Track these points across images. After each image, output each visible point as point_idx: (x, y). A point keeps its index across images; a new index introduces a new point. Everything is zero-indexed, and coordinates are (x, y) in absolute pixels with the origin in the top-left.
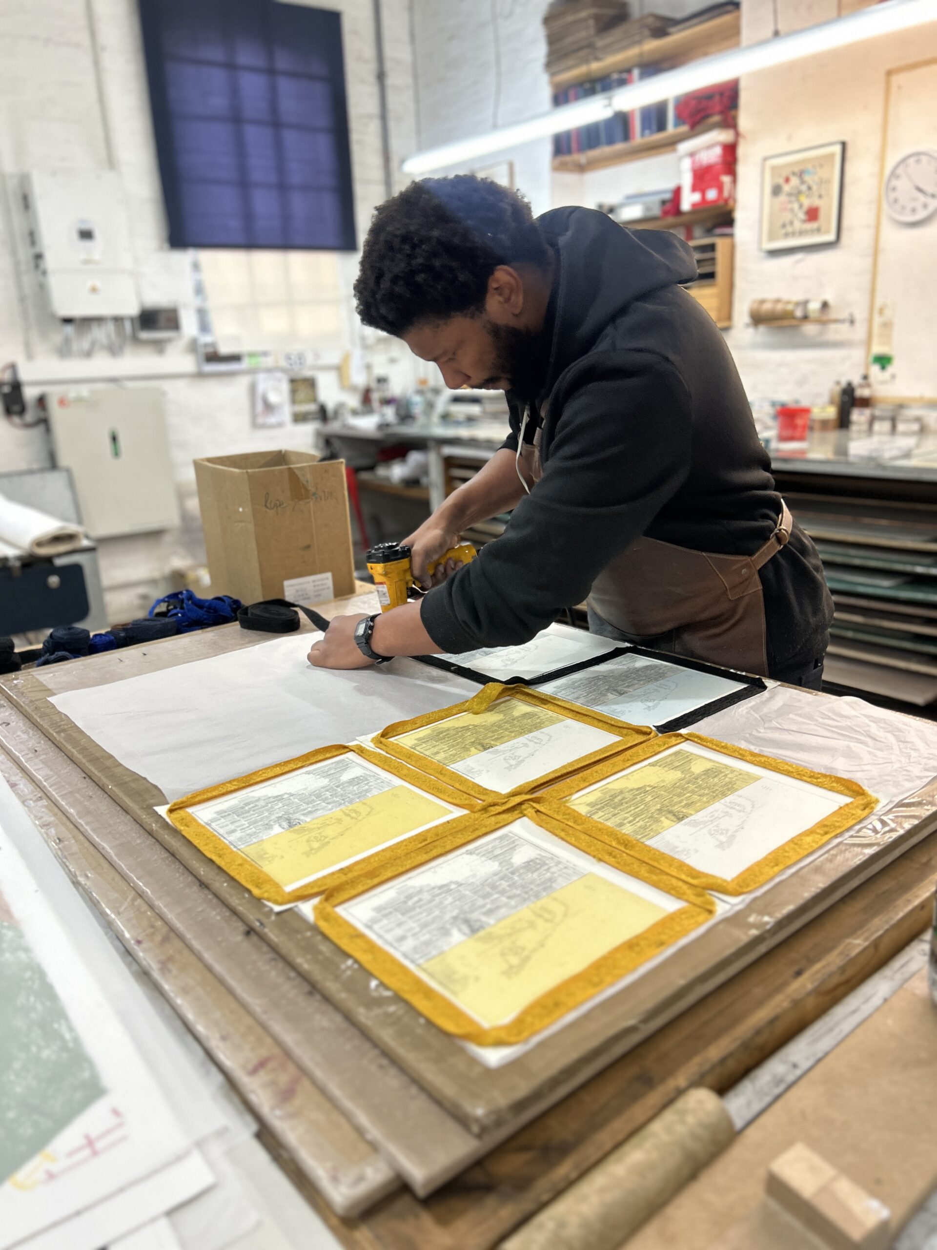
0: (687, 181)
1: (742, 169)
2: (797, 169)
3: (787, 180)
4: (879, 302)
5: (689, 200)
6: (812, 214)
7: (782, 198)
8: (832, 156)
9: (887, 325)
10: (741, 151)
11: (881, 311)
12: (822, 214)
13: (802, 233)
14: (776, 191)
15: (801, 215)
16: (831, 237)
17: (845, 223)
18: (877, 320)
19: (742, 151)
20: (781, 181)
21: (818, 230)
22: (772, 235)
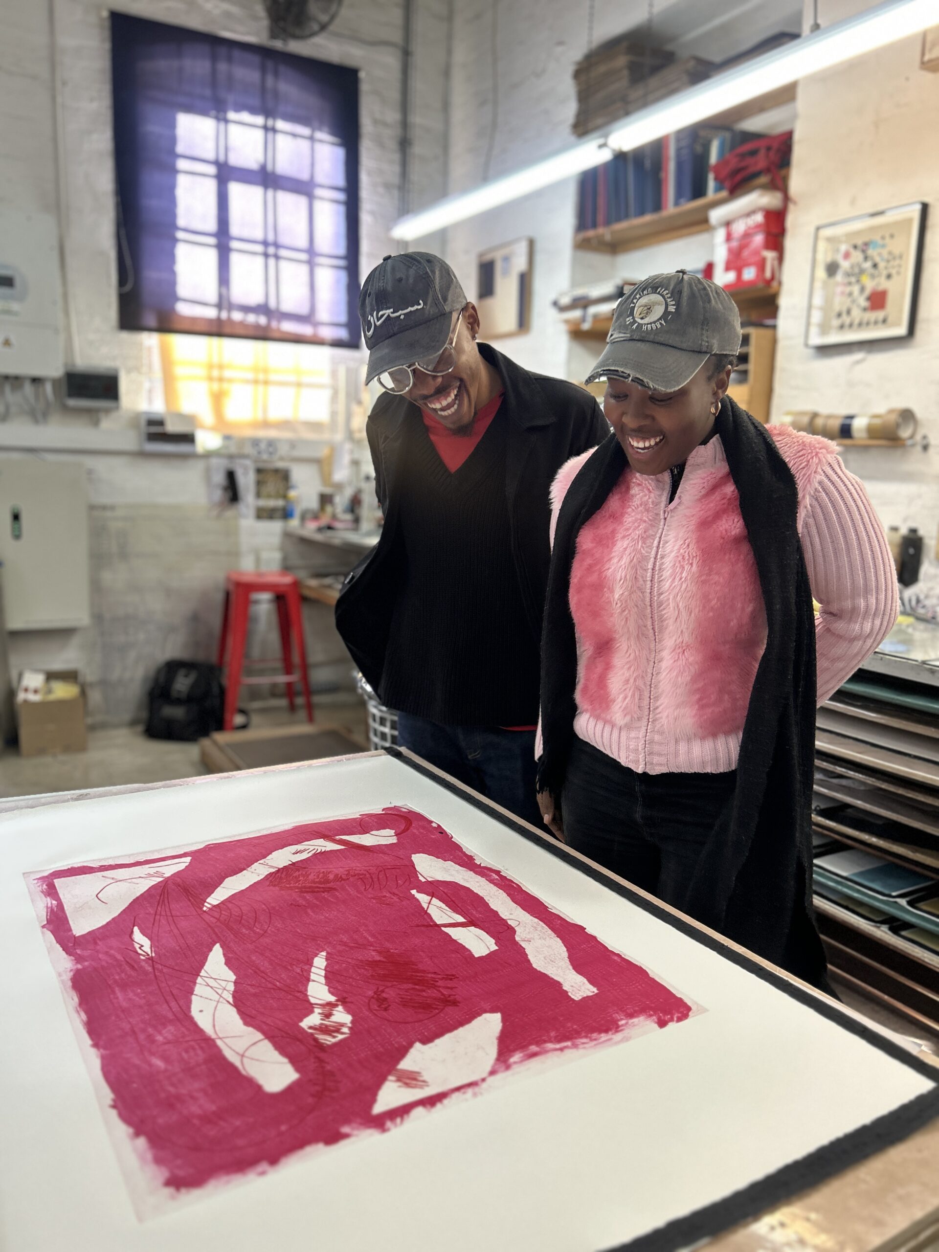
0: (720, 257)
1: (790, 243)
2: (859, 242)
3: (847, 255)
5: (722, 278)
6: (877, 300)
7: (839, 279)
8: (907, 223)
10: (790, 221)
12: (890, 300)
13: (863, 325)
14: (832, 269)
15: (863, 302)
16: (901, 330)
17: (924, 312)
20: (838, 256)
21: (884, 321)
22: (824, 329)
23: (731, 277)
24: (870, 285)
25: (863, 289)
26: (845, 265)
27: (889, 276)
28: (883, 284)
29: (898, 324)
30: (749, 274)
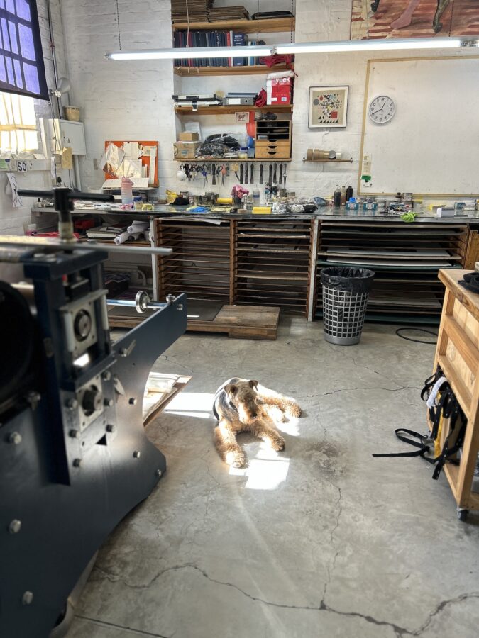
0: (269, 91)
2: (326, 94)
3: (321, 99)
4: (365, 154)
5: (271, 100)
6: (334, 115)
7: (319, 106)
8: (343, 92)
9: (369, 165)
12: (339, 115)
13: (329, 122)
14: (316, 102)
15: (329, 115)
16: (343, 125)
17: (348, 120)
18: (364, 162)
19: (295, 82)
21: (337, 122)
22: (314, 122)
24: (331, 110)
25: (328, 110)
26: (321, 102)
27: (338, 108)
28: (336, 110)
30: (283, 100)
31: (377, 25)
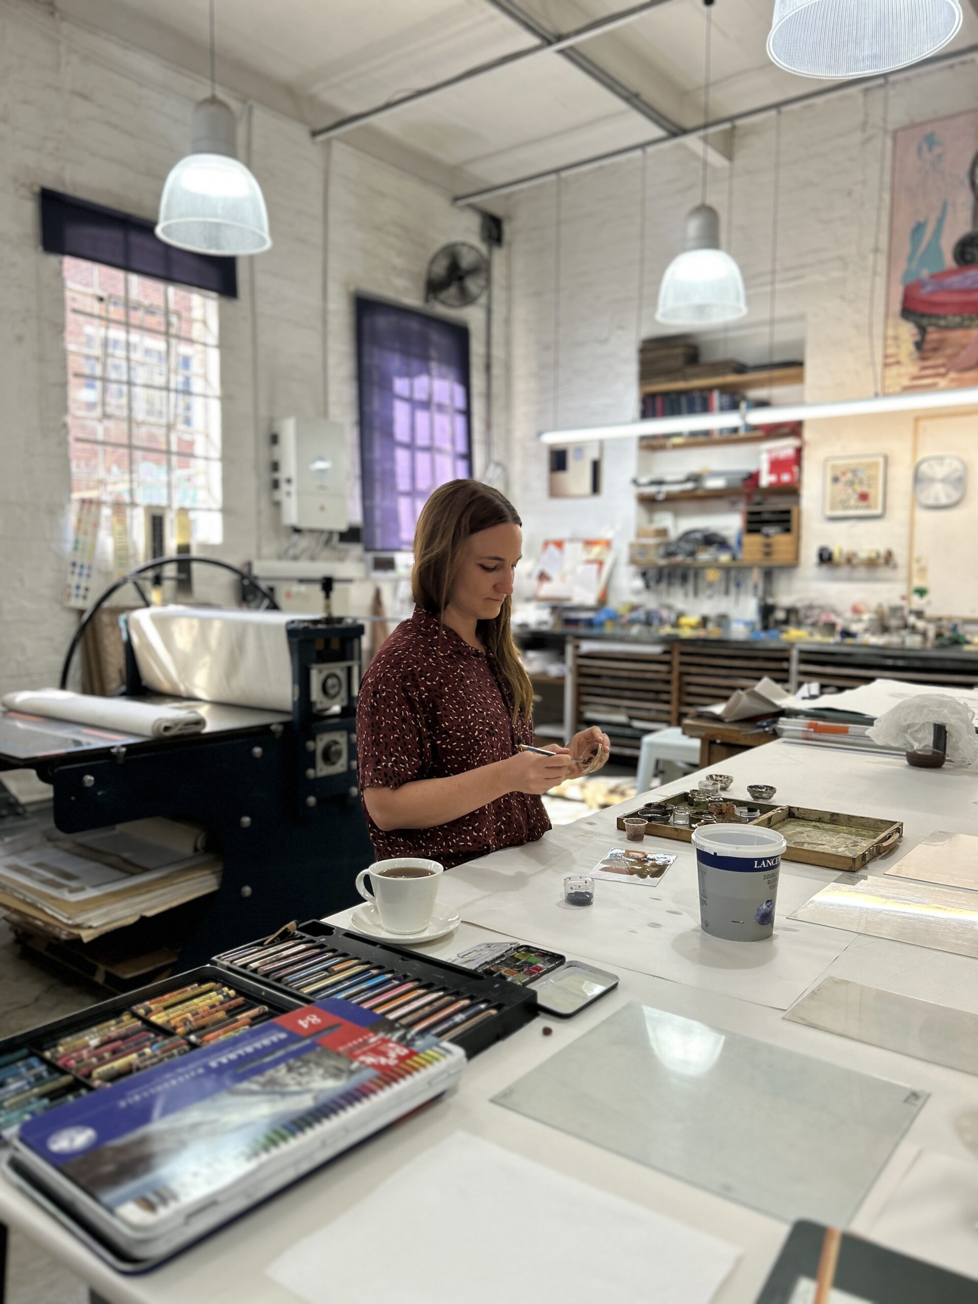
0: (765, 467)
1: (807, 463)
2: (851, 468)
3: (844, 474)
4: (916, 554)
5: (766, 480)
6: (864, 497)
7: (840, 486)
8: (876, 464)
9: (923, 570)
11: (918, 561)
12: (872, 497)
13: (857, 508)
14: (836, 480)
15: (855, 497)
16: (878, 511)
17: (889, 503)
18: (915, 567)
19: (806, 453)
20: (838, 473)
21: (869, 507)
22: (833, 507)
23: (773, 478)
24: (859, 489)
25: (855, 491)
26: (843, 479)
27: (869, 486)
28: (865, 489)
29: (876, 507)
30: (786, 478)
31: (924, 368)
